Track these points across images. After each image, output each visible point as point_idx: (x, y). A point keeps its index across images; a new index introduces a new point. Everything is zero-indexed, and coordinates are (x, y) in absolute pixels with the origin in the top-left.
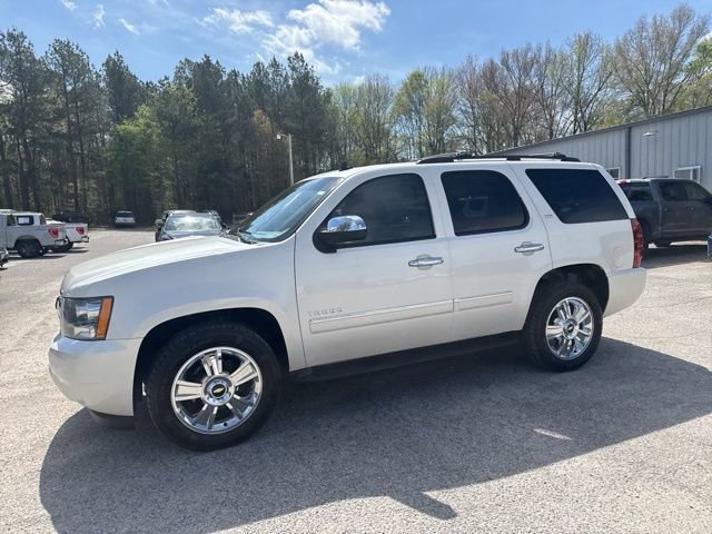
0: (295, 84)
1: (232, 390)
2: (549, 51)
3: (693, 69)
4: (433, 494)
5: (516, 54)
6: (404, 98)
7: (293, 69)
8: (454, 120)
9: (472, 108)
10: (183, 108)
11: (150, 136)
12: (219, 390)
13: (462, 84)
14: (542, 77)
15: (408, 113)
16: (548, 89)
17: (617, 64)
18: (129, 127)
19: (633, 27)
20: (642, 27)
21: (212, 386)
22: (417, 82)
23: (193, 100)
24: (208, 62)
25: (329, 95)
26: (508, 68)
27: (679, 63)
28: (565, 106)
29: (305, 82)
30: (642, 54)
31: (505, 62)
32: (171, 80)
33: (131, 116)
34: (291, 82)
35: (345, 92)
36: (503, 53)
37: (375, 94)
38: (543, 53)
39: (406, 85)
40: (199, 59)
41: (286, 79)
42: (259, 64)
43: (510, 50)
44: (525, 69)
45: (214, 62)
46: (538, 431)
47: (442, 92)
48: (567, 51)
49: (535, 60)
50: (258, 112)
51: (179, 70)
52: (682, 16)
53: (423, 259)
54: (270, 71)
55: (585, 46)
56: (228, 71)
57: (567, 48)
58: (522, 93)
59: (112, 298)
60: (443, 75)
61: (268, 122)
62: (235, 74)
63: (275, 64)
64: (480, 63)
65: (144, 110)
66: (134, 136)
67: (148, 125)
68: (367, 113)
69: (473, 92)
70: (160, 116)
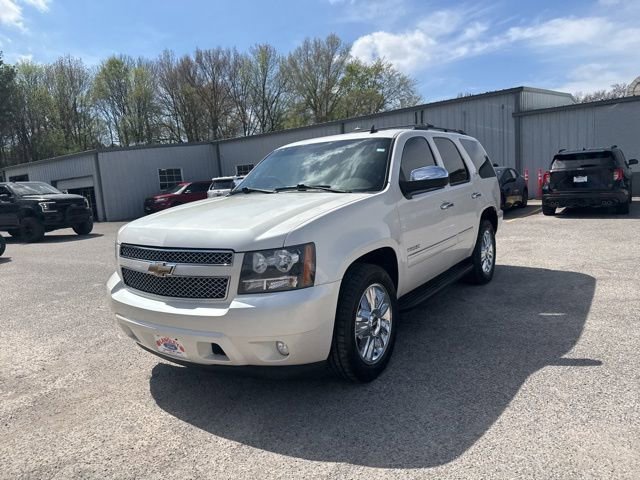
2: (236, 55)
3: (344, 83)
5: (208, 54)
6: (103, 82)
8: (154, 108)
9: (172, 97)
12: (374, 323)
13: (161, 75)
14: (233, 76)
17: (289, 70)
19: (301, 45)
20: (307, 46)
22: (115, 70)
25: (10, 71)
26: (204, 68)
27: (335, 78)
30: (309, 68)
31: (199, 59)
35: (29, 71)
36: (197, 52)
38: (232, 56)
39: (104, 70)
43: (203, 49)
44: (218, 68)
46: (541, 314)
48: (252, 58)
49: (225, 62)
52: (333, 42)
55: (265, 54)
57: (250, 55)
59: (312, 244)
60: (140, 65)
64: (176, 60)
69: (171, 85)
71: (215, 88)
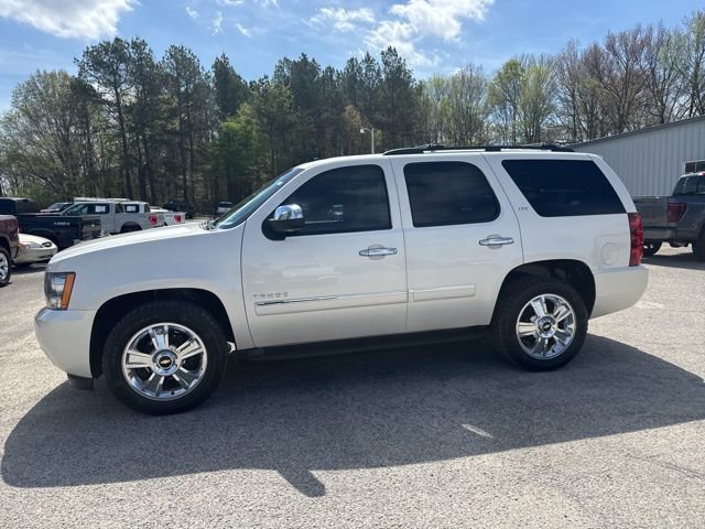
0: (387, 79)
1: (178, 362)
2: (662, 32)
5: (623, 37)
6: (499, 87)
7: (386, 63)
8: (552, 108)
9: (573, 96)
10: (281, 105)
11: (249, 132)
12: (165, 362)
13: (562, 72)
14: (653, 60)
15: (502, 103)
16: (660, 72)
18: (232, 124)
21: (160, 356)
22: (513, 67)
23: (289, 97)
24: (305, 59)
25: (421, 87)
26: (615, 54)
28: (680, 92)
29: (398, 76)
31: (611, 47)
32: (270, 79)
33: (234, 114)
34: (383, 76)
35: (438, 84)
36: (609, 37)
37: (469, 85)
38: (655, 35)
39: (500, 74)
40: (296, 58)
41: (378, 74)
42: (352, 59)
43: (616, 32)
44: (634, 53)
45: (310, 60)
46: (464, 426)
47: (539, 80)
48: (684, 31)
49: (646, 42)
50: (349, 108)
51: (280, 69)
53: (374, 250)
54: (364, 66)
56: (323, 68)
57: (682, 26)
58: (630, 78)
59: (74, 273)
60: (541, 63)
61: (358, 117)
62: (330, 70)
63: (368, 60)
64: (583, 48)
65: (246, 108)
66: (235, 133)
67: (248, 122)
68: (459, 104)
69: (574, 80)
70: (259, 113)
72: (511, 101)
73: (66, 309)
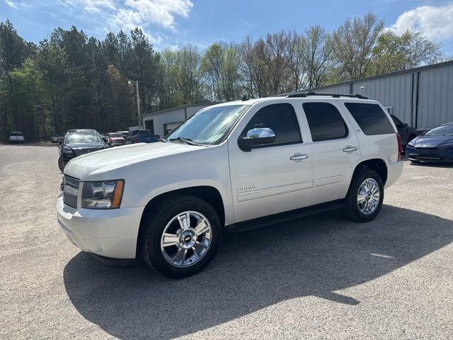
0: (136, 49)
1: (195, 238)
2: (295, 35)
3: (377, 51)
4: (338, 292)
5: (275, 36)
6: (208, 61)
7: (135, 38)
8: (239, 76)
9: (250, 69)
10: (58, 61)
11: (34, 81)
12: (187, 239)
13: (244, 54)
14: (291, 51)
15: (210, 71)
16: (295, 59)
17: (334, 46)
18: (18, 73)
19: (343, 25)
20: (348, 25)
21: (183, 236)
22: (215, 51)
23: (65, 56)
24: (75, 30)
25: (158, 57)
26: (272, 46)
27: (369, 47)
28: (305, 70)
29: (143, 48)
30: (348, 41)
31: (269, 41)
32: (49, 42)
33: (19, 66)
34: (133, 47)
35: (169, 55)
36: (268, 35)
37: (188, 58)
38: (292, 37)
39: (208, 52)
40: (68, 29)
41: (129, 45)
42: (110, 34)
43: (272, 34)
44: (281, 46)
45: (79, 31)
46: (373, 254)
47: (231, 56)
48: (306, 36)
49: (287, 41)
50: (111, 66)
51: (55, 35)
52: (370, 19)
53: (297, 156)
54: (119, 39)
55: (316, 34)
56: (89, 38)
57: (305, 34)
59: (123, 180)
60: (231, 48)
61: (118, 73)
62: (93, 40)
63: (122, 35)
64: (254, 42)
65: (29, 62)
66: (22, 80)
67: (33, 73)
68: (184, 69)
69: (249, 59)
70: (42, 66)
71: (279, 60)
72: (215, 69)
73: (119, 207)
